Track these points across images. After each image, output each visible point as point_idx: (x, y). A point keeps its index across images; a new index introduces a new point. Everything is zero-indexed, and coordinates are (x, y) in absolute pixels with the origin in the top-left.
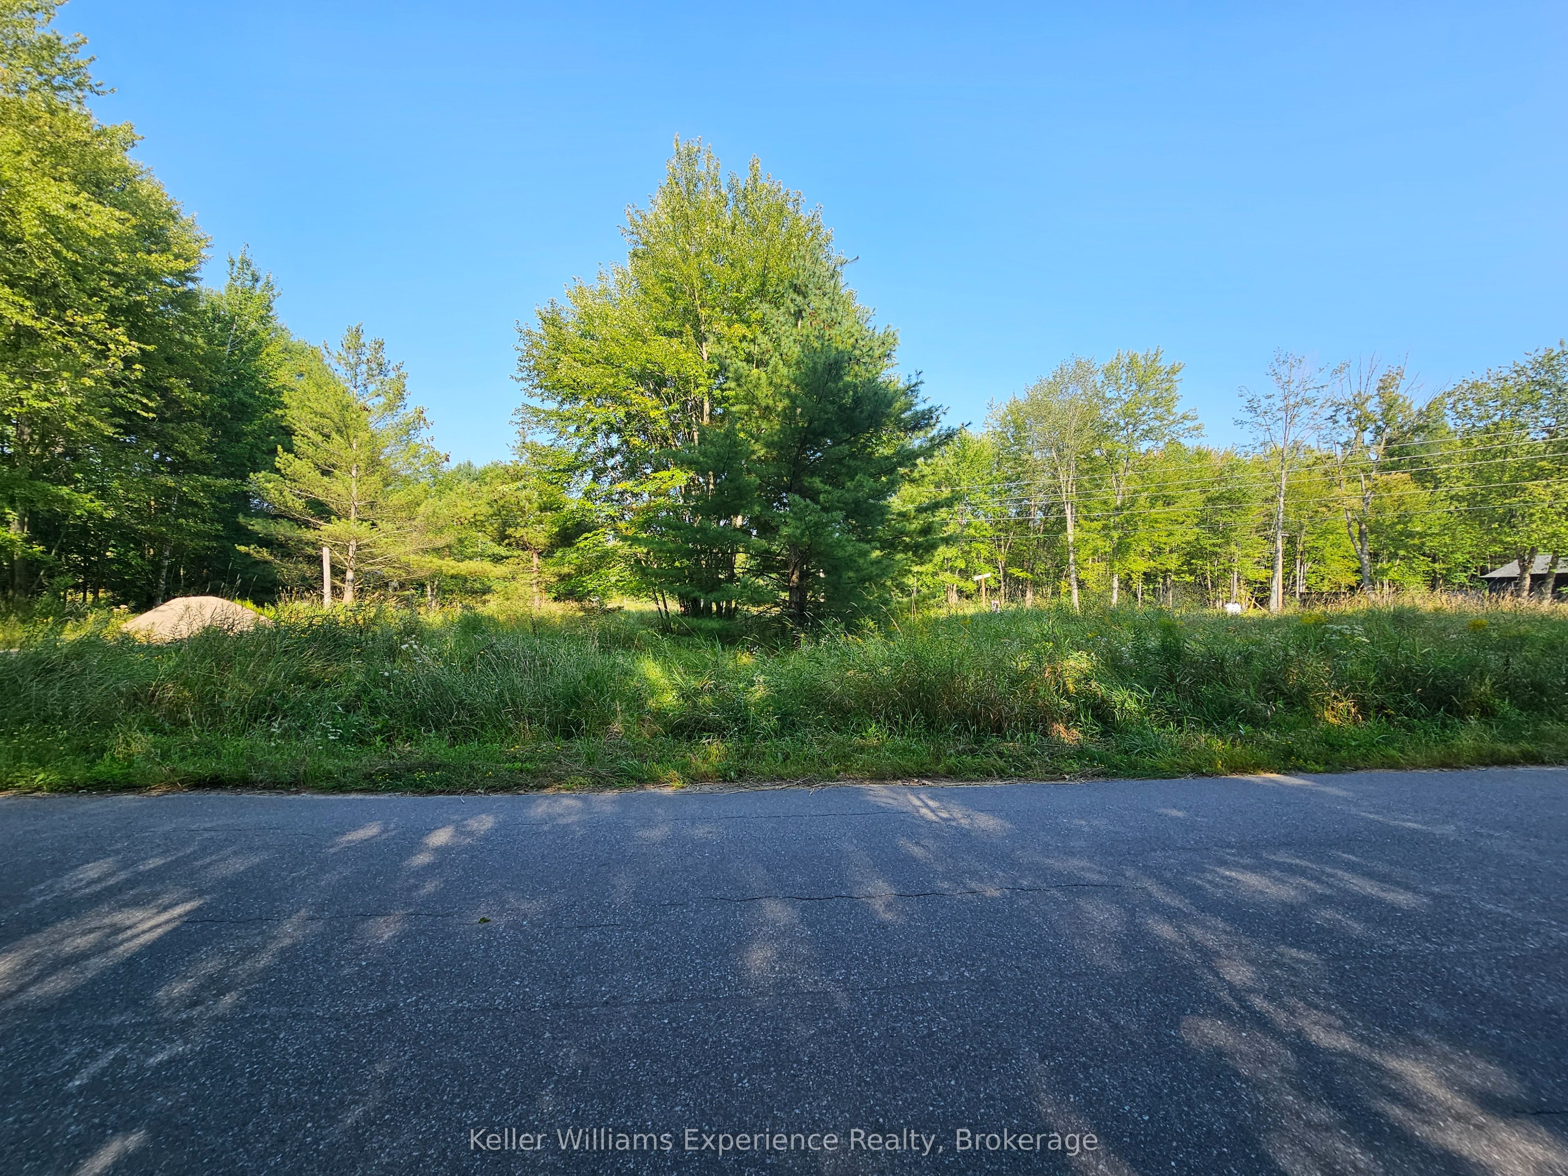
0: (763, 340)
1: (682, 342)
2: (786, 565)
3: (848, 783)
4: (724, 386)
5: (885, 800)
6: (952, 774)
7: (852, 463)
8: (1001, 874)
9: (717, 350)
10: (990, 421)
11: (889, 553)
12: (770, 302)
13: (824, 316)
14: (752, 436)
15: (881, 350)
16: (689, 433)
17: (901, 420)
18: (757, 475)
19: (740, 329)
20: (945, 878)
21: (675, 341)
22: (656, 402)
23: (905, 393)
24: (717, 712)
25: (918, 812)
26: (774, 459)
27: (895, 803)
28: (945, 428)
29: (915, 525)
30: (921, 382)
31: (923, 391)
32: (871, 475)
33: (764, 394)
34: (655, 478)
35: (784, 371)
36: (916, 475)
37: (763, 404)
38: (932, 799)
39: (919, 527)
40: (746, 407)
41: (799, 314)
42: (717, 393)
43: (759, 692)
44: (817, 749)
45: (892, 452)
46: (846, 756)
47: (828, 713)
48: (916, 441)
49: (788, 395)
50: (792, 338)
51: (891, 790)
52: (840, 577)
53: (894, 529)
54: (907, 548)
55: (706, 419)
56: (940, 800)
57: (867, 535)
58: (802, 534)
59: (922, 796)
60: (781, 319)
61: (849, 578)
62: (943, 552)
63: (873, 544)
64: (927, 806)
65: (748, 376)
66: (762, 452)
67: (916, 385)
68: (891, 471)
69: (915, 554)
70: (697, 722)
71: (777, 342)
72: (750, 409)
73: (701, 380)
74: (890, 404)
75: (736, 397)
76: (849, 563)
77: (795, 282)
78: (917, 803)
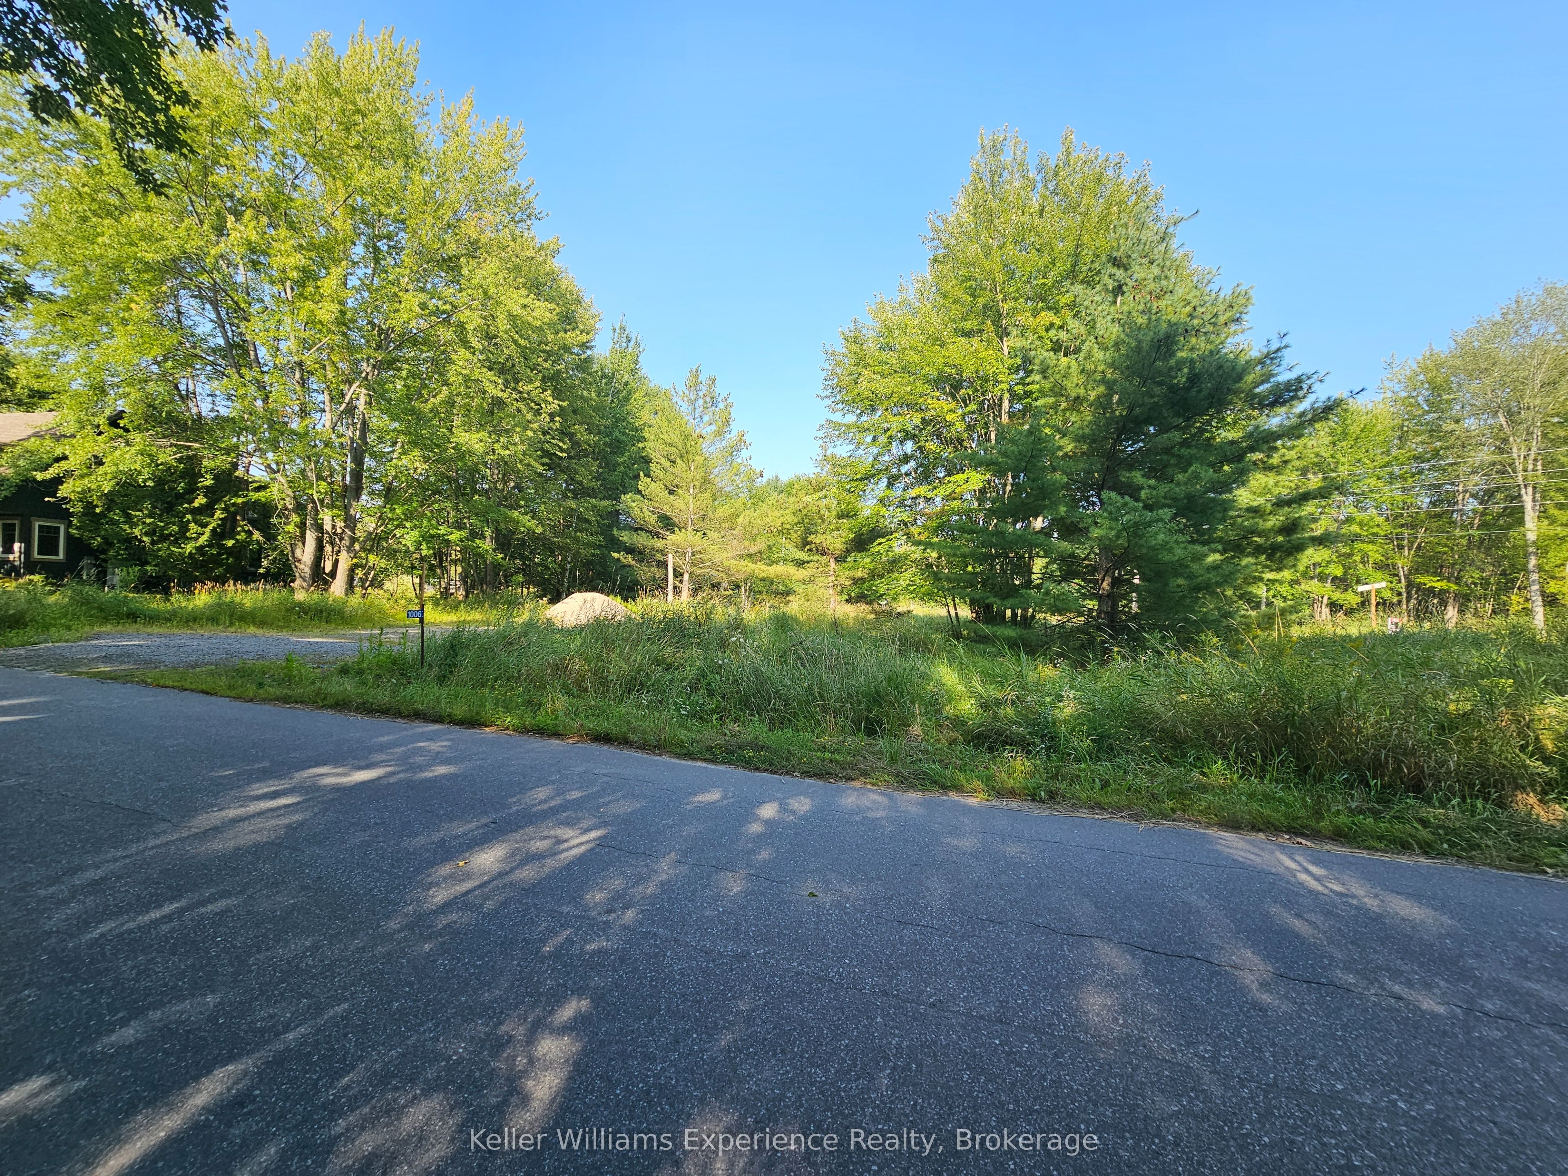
0: (1075, 326)
1: (981, 341)
2: (1094, 569)
3: (1189, 826)
4: (1028, 380)
5: (1242, 853)
6: (1339, 836)
7: (1184, 451)
8: (1442, 983)
9: (1019, 343)
10: (1387, 384)
11: (1233, 557)
12: (1082, 282)
13: (1152, 286)
14: (1058, 430)
15: (1228, 314)
16: (986, 434)
17: (1256, 395)
18: (1064, 472)
19: (1047, 317)
20: (1347, 969)
21: (975, 341)
22: (953, 405)
23: (1261, 362)
24: (1021, 725)
25: (1295, 876)
26: (1083, 454)
27: (1258, 860)
28: (1323, 398)
29: (1272, 522)
30: (1286, 347)
31: (1288, 357)
32: (1212, 465)
33: (1074, 385)
34: (949, 482)
35: (1099, 355)
36: (1275, 460)
37: (1073, 395)
38: (1313, 863)
39: (1278, 524)
40: (1051, 400)
41: (1119, 290)
42: (1019, 389)
43: (1067, 709)
44: (1143, 781)
45: (1241, 434)
46: (1183, 794)
47: (1156, 741)
48: (1275, 420)
49: (1103, 381)
50: (1109, 317)
51: (1250, 843)
52: (1166, 584)
53: (1242, 527)
54: (1258, 550)
55: (1005, 419)
56: (1325, 867)
57: (1202, 535)
58: (1118, 536)
59: (1298, 858)
60: (1098, 298)
61: (1179, 586)
62: (1311, 555)
63: (1213, 546)
64: (1307, 871)
65: (1056, 366)
66: (1070, 447)
67: (1278, 350)
68: (1239, 457)
69: (1270, 557)
70: (999, 733)
71: (1091, 326)
72: (1057, 402)
73: (1001, 377)
74: (1240, 378)
75: (1040, 391)
76: (1179, 568)
77: (1115, 254)
78: (1293, 866)
